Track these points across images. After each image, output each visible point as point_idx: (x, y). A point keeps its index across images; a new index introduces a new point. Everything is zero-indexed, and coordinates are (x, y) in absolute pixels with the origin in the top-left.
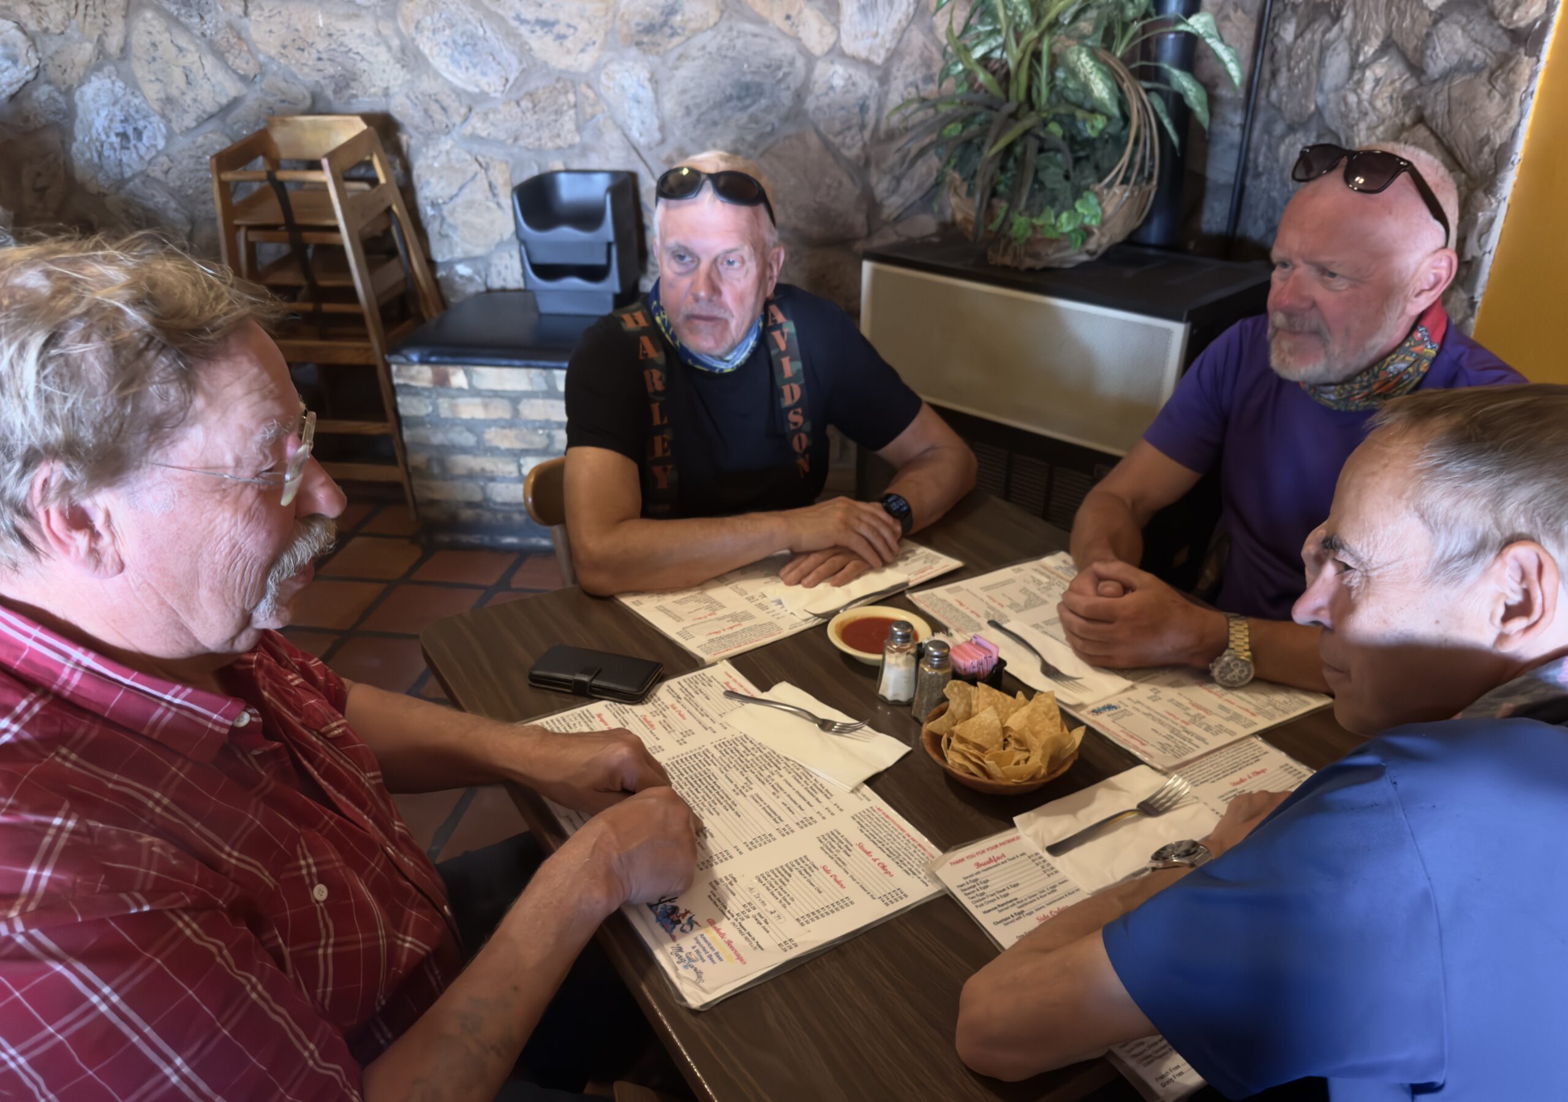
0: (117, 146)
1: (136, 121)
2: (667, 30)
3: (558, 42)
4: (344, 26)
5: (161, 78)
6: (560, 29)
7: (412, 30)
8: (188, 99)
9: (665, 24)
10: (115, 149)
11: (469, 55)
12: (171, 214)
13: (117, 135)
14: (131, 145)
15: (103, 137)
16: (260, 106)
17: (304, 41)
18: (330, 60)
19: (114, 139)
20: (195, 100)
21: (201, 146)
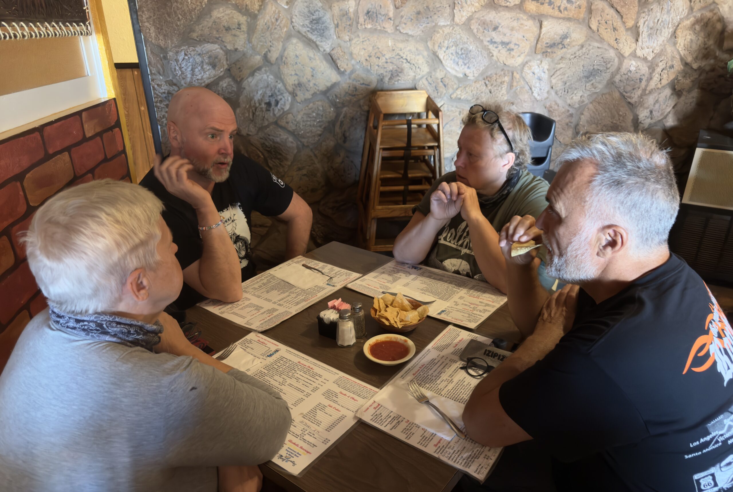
0: (264, 109)
1: (277, 96)
2: (560, 46)
3: (508, 53)
4: (401, 45)
5: (298, 73)
6: (512, 46)
7: (436, 47)
8: (311, 85)
9: (561, 43)
10: (263, 111)
11: (463, 59)
12: (289, 145)
13: (266, 103)
14: (271, 109)
15: (257, 105)
16: (349, 87)
17: (381, 53)
18: (391, 62)
19: (263, 105)
20: (315, 84)
21: (311, 109)
